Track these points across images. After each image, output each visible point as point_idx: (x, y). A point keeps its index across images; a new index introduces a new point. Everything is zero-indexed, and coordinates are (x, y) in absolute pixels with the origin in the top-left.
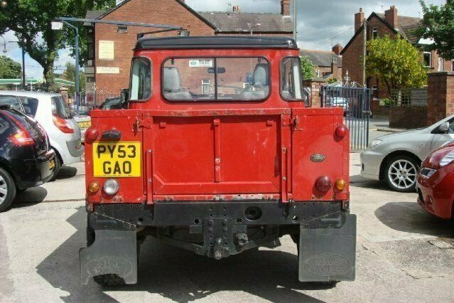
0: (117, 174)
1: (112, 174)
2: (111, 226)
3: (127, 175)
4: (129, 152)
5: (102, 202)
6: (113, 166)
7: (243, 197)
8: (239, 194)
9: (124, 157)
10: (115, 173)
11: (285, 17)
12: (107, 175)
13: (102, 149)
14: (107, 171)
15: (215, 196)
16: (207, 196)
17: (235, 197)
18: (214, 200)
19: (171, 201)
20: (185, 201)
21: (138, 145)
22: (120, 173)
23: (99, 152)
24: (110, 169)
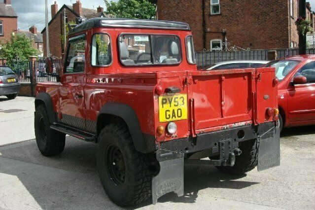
0: (174, 119)
1: (171, 119)
2: (169, 157)
3: (180, 119)
4: (180, 101)
5: (165, 140)
6: (171, 113)
7: (237, 125)
8: (235, 123)
9: (177, 105)
10: (172, 118)
11: (7, 5)
12: (168, 120)
13: (164, 101)
14: (168, 117)
15: (224, 126)
16: (220, 127)
17: (233, 125)
18: (224, 129)
19: (203, 132)
20: (211, 132)
21: (185, 96)
22: (175, 117)
23: (163, 103)
24: (169, 115)
